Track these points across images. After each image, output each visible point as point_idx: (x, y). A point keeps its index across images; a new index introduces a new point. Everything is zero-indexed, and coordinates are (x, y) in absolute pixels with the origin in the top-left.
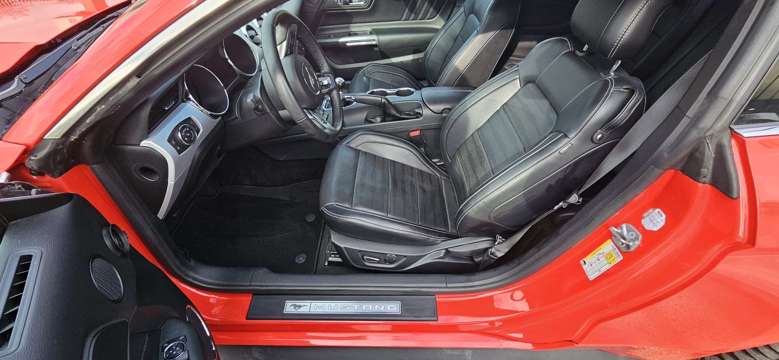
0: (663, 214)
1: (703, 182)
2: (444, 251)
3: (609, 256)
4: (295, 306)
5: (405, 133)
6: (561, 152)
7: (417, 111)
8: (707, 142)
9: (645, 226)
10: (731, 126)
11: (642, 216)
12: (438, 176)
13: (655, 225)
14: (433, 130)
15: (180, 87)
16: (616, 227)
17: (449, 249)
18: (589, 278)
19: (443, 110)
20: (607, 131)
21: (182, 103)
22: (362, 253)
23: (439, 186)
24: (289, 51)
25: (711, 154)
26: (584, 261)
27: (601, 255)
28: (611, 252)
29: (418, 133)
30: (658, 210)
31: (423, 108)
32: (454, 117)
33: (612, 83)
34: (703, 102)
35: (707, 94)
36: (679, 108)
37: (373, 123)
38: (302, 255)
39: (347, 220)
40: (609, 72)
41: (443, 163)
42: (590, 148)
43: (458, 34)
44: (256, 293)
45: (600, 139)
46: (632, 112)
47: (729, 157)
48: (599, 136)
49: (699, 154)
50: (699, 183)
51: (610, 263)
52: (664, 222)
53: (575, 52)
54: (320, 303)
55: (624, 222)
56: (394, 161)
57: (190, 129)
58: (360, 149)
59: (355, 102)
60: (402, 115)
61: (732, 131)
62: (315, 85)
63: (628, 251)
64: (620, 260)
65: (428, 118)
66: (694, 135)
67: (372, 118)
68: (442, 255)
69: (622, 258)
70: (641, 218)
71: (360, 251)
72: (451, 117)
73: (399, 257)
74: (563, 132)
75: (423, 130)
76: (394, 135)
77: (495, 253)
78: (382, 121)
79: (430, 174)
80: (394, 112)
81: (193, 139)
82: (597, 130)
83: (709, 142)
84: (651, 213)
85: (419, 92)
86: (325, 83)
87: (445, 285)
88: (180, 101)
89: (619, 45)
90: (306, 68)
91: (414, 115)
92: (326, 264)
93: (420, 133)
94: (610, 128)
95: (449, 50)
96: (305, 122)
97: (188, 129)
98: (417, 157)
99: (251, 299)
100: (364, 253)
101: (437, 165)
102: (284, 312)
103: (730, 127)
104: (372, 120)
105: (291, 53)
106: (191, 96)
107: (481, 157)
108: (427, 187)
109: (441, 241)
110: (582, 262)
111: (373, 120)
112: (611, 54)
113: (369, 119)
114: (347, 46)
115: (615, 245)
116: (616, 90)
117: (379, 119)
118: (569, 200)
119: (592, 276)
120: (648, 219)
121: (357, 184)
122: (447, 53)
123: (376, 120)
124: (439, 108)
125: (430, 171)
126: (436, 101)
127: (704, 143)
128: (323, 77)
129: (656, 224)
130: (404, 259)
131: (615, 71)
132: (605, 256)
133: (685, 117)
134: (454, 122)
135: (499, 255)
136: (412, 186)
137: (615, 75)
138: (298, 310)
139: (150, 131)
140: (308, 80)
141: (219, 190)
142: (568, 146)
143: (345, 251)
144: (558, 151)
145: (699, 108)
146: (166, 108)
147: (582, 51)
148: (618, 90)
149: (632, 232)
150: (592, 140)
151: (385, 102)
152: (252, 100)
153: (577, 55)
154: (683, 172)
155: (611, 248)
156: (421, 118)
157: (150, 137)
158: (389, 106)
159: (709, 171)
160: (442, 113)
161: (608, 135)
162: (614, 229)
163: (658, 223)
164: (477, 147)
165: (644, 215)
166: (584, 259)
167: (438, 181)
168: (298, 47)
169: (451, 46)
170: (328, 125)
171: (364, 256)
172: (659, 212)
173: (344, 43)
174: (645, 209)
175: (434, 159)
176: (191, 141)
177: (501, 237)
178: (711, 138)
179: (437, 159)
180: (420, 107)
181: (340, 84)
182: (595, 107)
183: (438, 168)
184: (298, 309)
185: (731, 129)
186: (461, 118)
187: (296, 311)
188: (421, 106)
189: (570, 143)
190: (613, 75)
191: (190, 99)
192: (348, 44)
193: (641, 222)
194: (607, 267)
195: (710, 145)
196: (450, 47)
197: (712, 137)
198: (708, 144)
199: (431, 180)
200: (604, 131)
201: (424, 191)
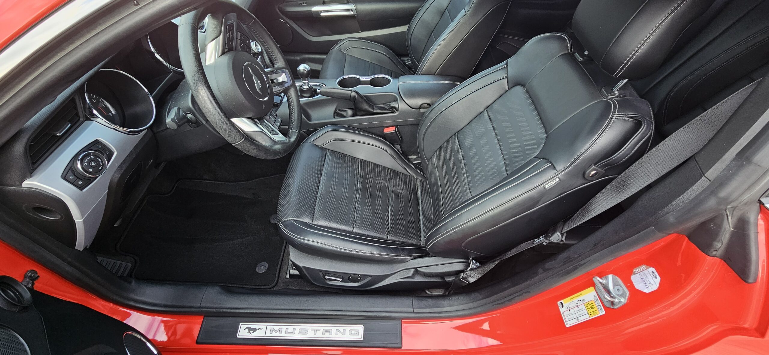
0: (658, 276)
1: (712, 256)
2: (413, 270)
3: (589, 306)
4: (250, 329)
5: (379, 128)
6: (547, 186)
7: (393, 104)
8: (727, 215)
9: (634, 284)
10: (761, 199)
11: (632, 270)
12: (414, 177)
13: (647, 287)
14: (410, 127)
15: (78, 103)
16: (601, 277)
17: (418, 269)
18: (566, 324)
19: (422, 104)
20: (602, 168)
21: (86, 121)
22: (324, 273)
23: (414, 189)
24: (227, 47)
25: (729, 228)
26: (561, 302)
27: (581, 303)
28: (593, 302)
29: (393, 129)
30: (652, 269)
31: (399, 102)
32: (433, 115)
33: (615, 106)
34: (730, 164)
35: (737, 155)
36: (697, 162)
37: (344, 117)
38: (263, 263)
39: (304, 242)
40: (612, 90)
41: (420, 161)
42: (579, 185)
43: (445, 8)
44: (207, 314)
45: (593, 175)
46: (635, 149)
47: (752, 236)
48: (593, 172)
49: (714, 225)
50: (709, 256)
51: (590, 314)
52: (658, 286)
53: (575, 55)
54: (276, 326)
55: (610, 273)
56: (365, 161)
57: (96, 156)
58: (327, 148)
59: (320, 95)
60: (376, 110)
61: (761, 205)
62: (263, 89)
63: (612, 307)
64: (601, 314)
65: (404, 114)
66: (712, 203)
67: (342, 111)
68: (410, 274)
69: (604, 313)
70: (631, 273)
71: (321, 271)
72: (429, 116)
73: (364, 276)
74: (551, 163)
75: (399, 126)
76: (367, 131)
77: (467, 278)
78: (354, 115)
79: (405, 175)
80: (366, 107)
81: (102, 168)
82: (591, 166)
83: (729, 214)
84: (644, 270)
85: (396, 80)
86: (281, 79)
87: (411, 310)
88: (82, 119)
89: (629, 63)
90: (249, 68)
91: (389, 110)
92: (288, 276)
93: (396, 130)
94: (607, 165)
95: (435, 25)
96: (242, 145)
97: (92, 157)
98: (392, 156)
99: (202, 320)
100: (326, 273)
101: (413, 164)
102: (238, 337)
103: (759, 200)
104: (342, 112)
105: (230, 50)
106: (95, 112)
107: (459, 167)
108: (401, 191)
109: (411, 259)
110: (559, 303)
111: (344, 113)
112: (618, 73)
113: (339, 112)
114: (320, 16)
115: (597, 294)
116: (619, 118)
117: (350, 112)
118: (551, 238)
119: (569, 323)
120: (639, 276)
121: (321, 193)
122: (433, 29)
123: (347, 114)
124: (418, 102)
125: (406, 171)
126: (413, 93)
127: (723, 215)
128: (276, 73)
129: (648, 284)
130: (369, 278)
131: (620, 89)
132: (586, 305)
133: (703, 178)
134: (432, 121)
135: (472, 280)
136: (384, 190)
137: (620, 94)
138: (253, 334)
139: (35, 167)
140: (252, 84)
141: (176, 185)
142: (555, 181)
143: (304, 271)
144: (543, 185)
145: (724, 170)
146: (58, 135)
147: (582, 55)
148: (621, 118)
149: (619, 287)
150: (584, 175)
151: (355, 96)
152: (172, 120)
153: (576, 59)
154: (689, 238)
155: (593, 298)
156: (397, 114)
157: (33, 176)
158: (360, 100)
159: (723, 245)
160: (420, 108)
161: (604, 172)
162: (597, 280)
163: (651, 285)
164: (456, 154)
165: (635, 270)
166: (562, 301)
167: (414, 182)
168: (240, 40)
169: (438, 22)
170: (280, 137)
171: (325, 276)
172: (653, 272)
173: (318, 13)
174: (638, 264)
175: (412, 155)
176: (98, 171)
177: (474, 262)
178: (733, 211)
179: (415, 155)
180: (395, 100)
181: (305, 72)
182: (591, 138)
183: (415, 168)
184: (253, 332)
185: (760, 202)
186: (440, 117)
187: (250, 335)
188: (398, 100)
189: (558, 177)
190: (617, 94)
191: (95, 116)
192: (322, 14)
193: (630, 277)
194: (586, 318)
195: (729, 218)
196: (436, 22)
197: (734, 209)
198: (727, 216)
199: (405, 183)
200: (600, 167)
201: (396, 195)
